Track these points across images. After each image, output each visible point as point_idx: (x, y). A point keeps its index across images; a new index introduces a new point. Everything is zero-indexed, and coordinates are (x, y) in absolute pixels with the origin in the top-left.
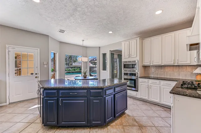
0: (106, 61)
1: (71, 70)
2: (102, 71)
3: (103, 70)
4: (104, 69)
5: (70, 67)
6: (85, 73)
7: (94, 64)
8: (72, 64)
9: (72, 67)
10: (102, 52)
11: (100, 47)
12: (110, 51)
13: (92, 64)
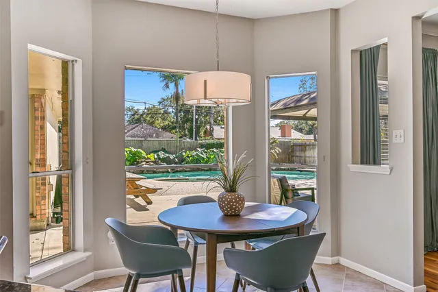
0: (383, 109)
1: (204, 156)
2: (352, 169)
3: (362, 163)
4: (370, 151)
5: (202, 146)
6: (234, 181)
7: (310, 132)
8: (209, 133)
9: (208, 146)
10: (354, 38)
11: (335, 12)
12: (416, 18)
13: (301, 130)
